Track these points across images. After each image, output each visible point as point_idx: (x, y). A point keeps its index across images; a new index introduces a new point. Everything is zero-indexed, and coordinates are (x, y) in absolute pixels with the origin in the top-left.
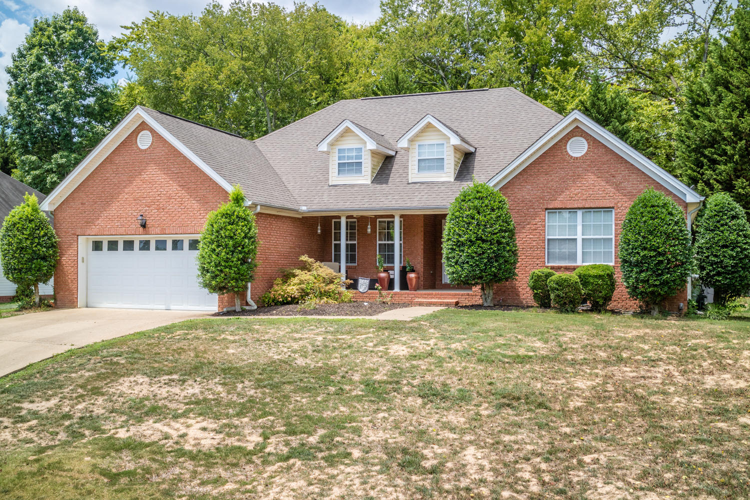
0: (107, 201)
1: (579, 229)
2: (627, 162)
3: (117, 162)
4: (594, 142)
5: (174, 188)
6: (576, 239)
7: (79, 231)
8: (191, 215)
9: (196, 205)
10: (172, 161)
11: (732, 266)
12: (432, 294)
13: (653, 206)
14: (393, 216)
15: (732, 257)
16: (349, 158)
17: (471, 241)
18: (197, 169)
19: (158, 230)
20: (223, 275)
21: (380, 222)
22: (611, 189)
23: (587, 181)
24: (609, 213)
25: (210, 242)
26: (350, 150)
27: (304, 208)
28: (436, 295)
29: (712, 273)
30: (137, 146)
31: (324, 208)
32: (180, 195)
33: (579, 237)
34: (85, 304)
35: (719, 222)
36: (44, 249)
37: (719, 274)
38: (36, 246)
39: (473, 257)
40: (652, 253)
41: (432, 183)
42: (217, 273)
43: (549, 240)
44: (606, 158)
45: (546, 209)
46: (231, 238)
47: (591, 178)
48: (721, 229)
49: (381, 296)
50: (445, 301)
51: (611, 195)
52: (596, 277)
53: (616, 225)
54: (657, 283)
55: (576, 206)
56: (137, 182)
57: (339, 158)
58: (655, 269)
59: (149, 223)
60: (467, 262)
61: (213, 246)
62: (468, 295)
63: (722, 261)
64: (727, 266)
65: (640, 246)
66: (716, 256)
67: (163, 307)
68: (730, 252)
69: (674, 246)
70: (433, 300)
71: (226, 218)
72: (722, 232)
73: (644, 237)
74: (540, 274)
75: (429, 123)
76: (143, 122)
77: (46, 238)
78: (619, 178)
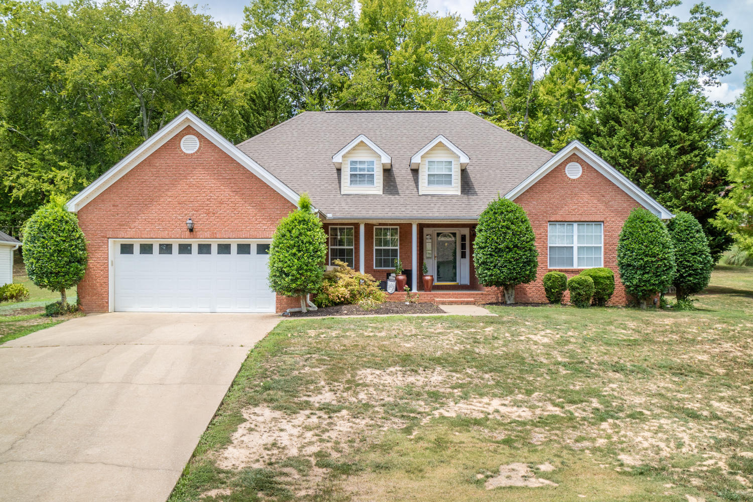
1: (575, 238)
2: (614, 185)
3: (158, 164)
4: (587, 167)
6: (573, 247)
7: (110, 234)
8: (246, 220)
10: (223, 167)
11: (700, 269)
12: (449, 294)
13: (649, 222)
14: (409, 225)
16: (361, 169)
18: (252, 176)
19: (208, 234)
20: (303, 278)
21: (376, 229)
22: (601, 207)
23: (582, 199)
24: (599, 226)
25: (289, 247)
26: (361, 162)
27: (329, 215)
28: (453, 294)
29: (684, 275)
30: (181, 150)
31: (348, 216)
32: (233, 200)
33: (576, 245)
34: (113, 308)
35: (688, 235)
36: (81, 253)
37: (690, 275)
38: (73, 249)
39: (510, 262)
40: (654, 259)
41: (442, 196)
42: (298, 276)
43: (550, 247)
44: (597, 181)
45: (549, 221)
46: (310, 243)
47: (586, 197)
48: (691, 240)
49: (409, 296)
50: (466, 300)
51: (602, 211)
52: (604, 278)
53: (605, 236)
54: (657, 282)
55: (573, 220)
56: (183, 186)
57: (352, 169)
58: (655, 272)
59: (197, 227)
60: (506, 266)
62: (482, 294)
63: (693, 265)
64: (697, 269)
65: (643, 253)
66: (688, 261)
67: (207, 310)
68: (698, 258)
69: (668, 253)
70: (451, 299)
71: (304, 224)
72: (692, 242)
73: (646, 246)
74: (556, 276)
75: (440, 142)
76: (189, 126)
77: (80, 241)
78: (608, 197)
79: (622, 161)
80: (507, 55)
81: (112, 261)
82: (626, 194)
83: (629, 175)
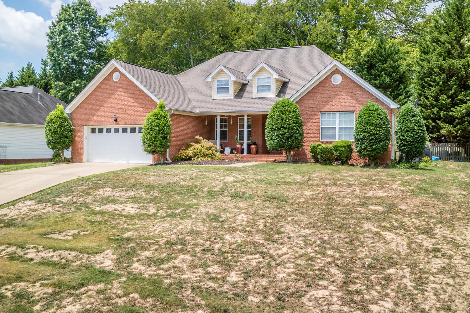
0: (98, 107)
1: (337, 122)
2: (361, 87)
3: (103, 88)
4: (345, 77)
5: (131, 101)
6: (335, 128)
7: (84, 123)
8: (139, 115)
9: (142, 110)
10: (130, 87)
11: (411, 141)
13: (370, 110)
14: (243, 116)
15: (411, 137)
16: (222, 85)
17: (278, 128)
18: (142, 92)
19: (123, 123)
20: (153, 145)
21: (240, 119)
22: (353, 102)
23: (341, 97)
24: (352, 114)
25: (147, 129)
26: (223, 81)
27: (198, 111)
29: (401, 145)
30: (113, 80)
31: (208, 111)
32: (134, 105)
33: (337, 126)
34: (87, 160)
35: (405, 118)
36: (67, 132)
37: (405, 145)
38: (62, 131)
39: (279, 136)
40: (368, 135)
41: (264, 98)
43: (322, 128)
44: (351, 85)
45: (321, 112)
46: (158, 126)
47: (343, 96)
48: (407, 122)
49: (236, 157)
50: (269, 159)
51: (353, 104)
53: (356, 121)
54: (371, 149)
55: (335, 110)
56: (113, 98)
57: (218, 85)
58: (369, 143)
59: (119, 119)
60: (276, 139)
61: (149, 131)
62: (280, 156)
63: (406, 139)
64: (409, 141)
65: (362, 130)
66: (403, 136)
67: (126, 162)
68: (410, 134)
69: (380, 131)
70: (263, 159)
71: (155, 116)
72: (407, 123)
73: (364, 126)
74: (314, 145)
75: (263, 67)
76: (116, 68)
77: (67, 127)
78: (358, 95)
81: (86, 137)
82: (370, 93)
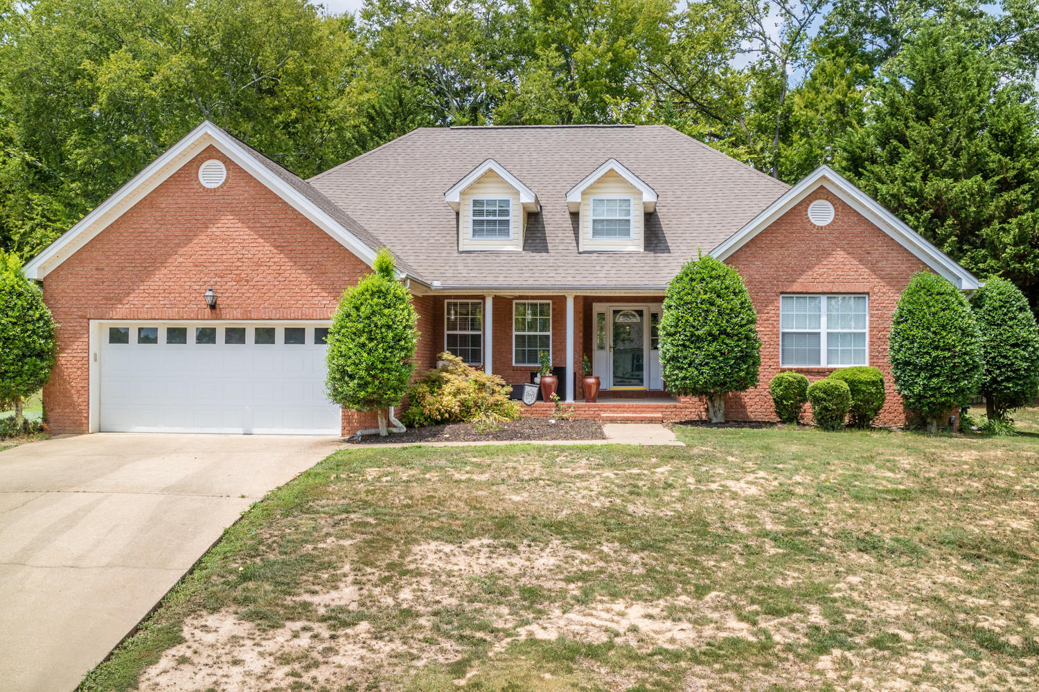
0: (147, 265)
1: (824, 320)
2: (885, 235)
3: (163, 206)
4: (842, 207)
5: (265, 249)
6: (819, 333)
7: (91, 312)
8: (297, 290)
9: (304, 277)
10: (261, 208)
11: (1025, 370)
12: (624, 407)
13: (939, 294)
15: (1024, 359)
16: (489, 213)
18: (306, 222)
19: (237, 313)
20: (377, 382)
21: (516, 304)
22: (864, 271)
23: (835, 258)
24: (861, 301)
25: (355, 334)
26: (489, 202)
27: (436, 284)
28: (629, 407)
29: (999, 379)
30: (199, 184)
31: (466, 284)
32: (276, 260)
33: (824, 331)
35: (1006, 314)
36: (42, 342)
37: (1008, 379)
38: (29, 337)
39: (715, 358)
40: (947, 354)
41: (614, 253)
42: (369, 379)
43: (784, 334)
44: (859, 229)
45: (781, 293)
46: (389, 327)
47: (840, 255)
48: (1010, 323)
49: (558, 409)
50: (648, 415)
51: (865, 276)
52: (867, 383)
53: (872, 316)
54: (953, 391)
55: (820, 290)
56: (203, 238)
57: (475, 213)
58: (949, 374)
59: (221, 302)
61: (363, 339)
62: (675, 407)
63: (1013, 364)
64: (1019, 370)
65: (931, 344)
66: (1005, 357)
67: (241, 431)
68: (1022, 352)
69: (971, 344)
70: (625, 415)
71: (379, 297)
72: (1011, 327)
73: (934, 333)
74: (791, 379)
75: (612, 170)
76: (211, 147)
77: (41, 323)
78: (876, 255)
79: (908, 200)
80: (749, 52)
81: (95, 355)
82: (906, 249)
83: (919, 222)
